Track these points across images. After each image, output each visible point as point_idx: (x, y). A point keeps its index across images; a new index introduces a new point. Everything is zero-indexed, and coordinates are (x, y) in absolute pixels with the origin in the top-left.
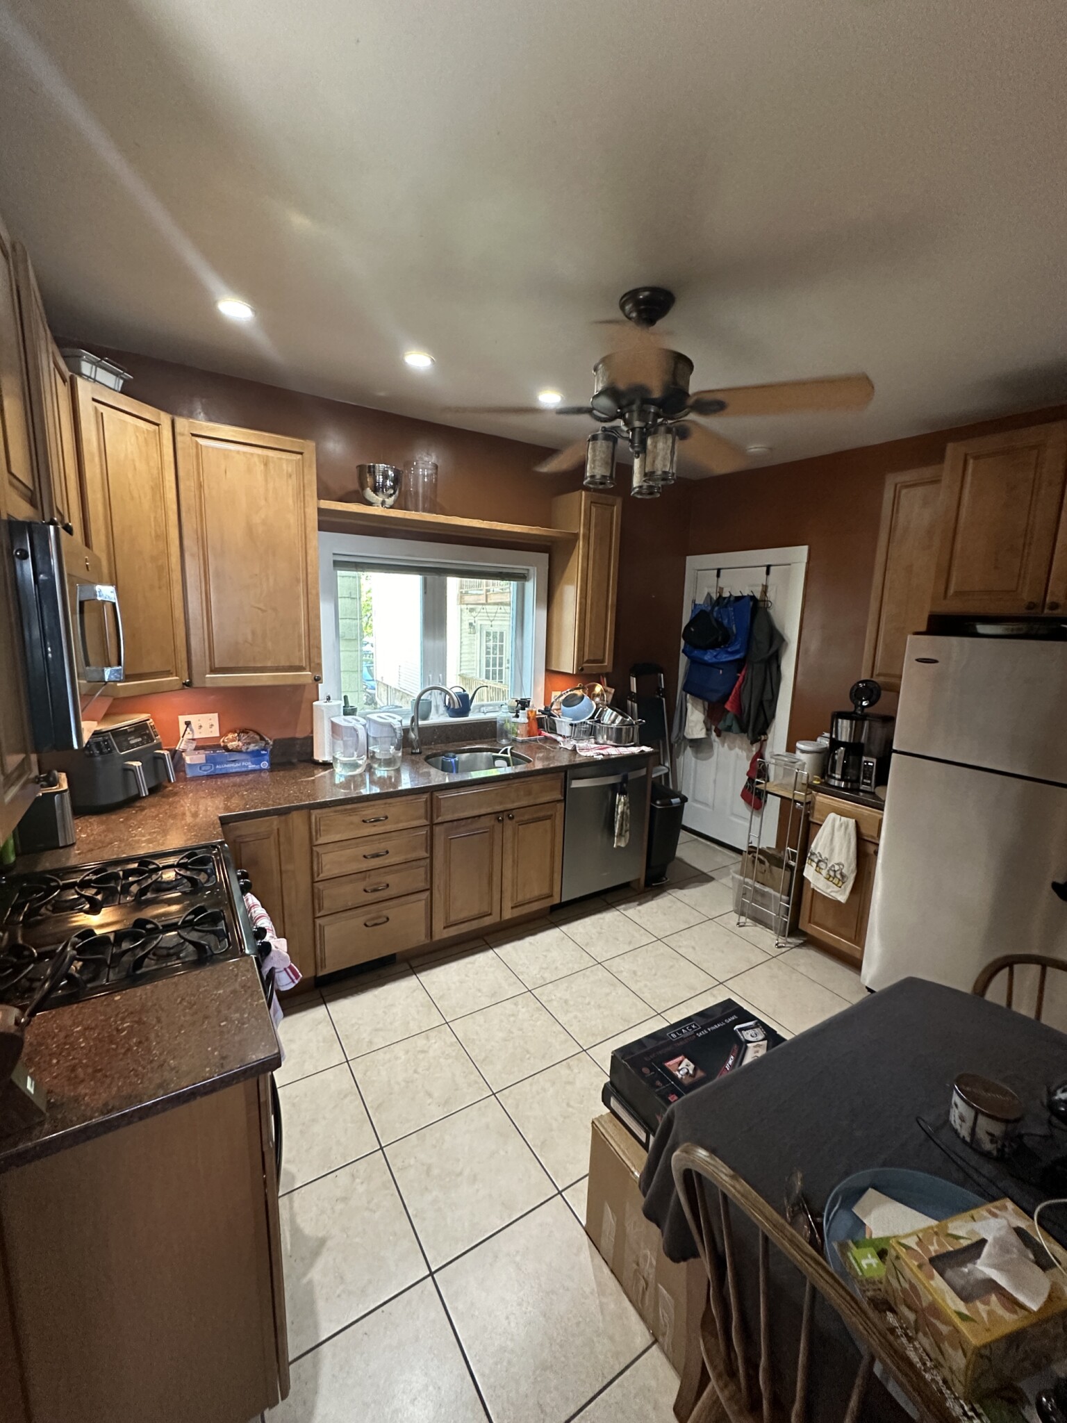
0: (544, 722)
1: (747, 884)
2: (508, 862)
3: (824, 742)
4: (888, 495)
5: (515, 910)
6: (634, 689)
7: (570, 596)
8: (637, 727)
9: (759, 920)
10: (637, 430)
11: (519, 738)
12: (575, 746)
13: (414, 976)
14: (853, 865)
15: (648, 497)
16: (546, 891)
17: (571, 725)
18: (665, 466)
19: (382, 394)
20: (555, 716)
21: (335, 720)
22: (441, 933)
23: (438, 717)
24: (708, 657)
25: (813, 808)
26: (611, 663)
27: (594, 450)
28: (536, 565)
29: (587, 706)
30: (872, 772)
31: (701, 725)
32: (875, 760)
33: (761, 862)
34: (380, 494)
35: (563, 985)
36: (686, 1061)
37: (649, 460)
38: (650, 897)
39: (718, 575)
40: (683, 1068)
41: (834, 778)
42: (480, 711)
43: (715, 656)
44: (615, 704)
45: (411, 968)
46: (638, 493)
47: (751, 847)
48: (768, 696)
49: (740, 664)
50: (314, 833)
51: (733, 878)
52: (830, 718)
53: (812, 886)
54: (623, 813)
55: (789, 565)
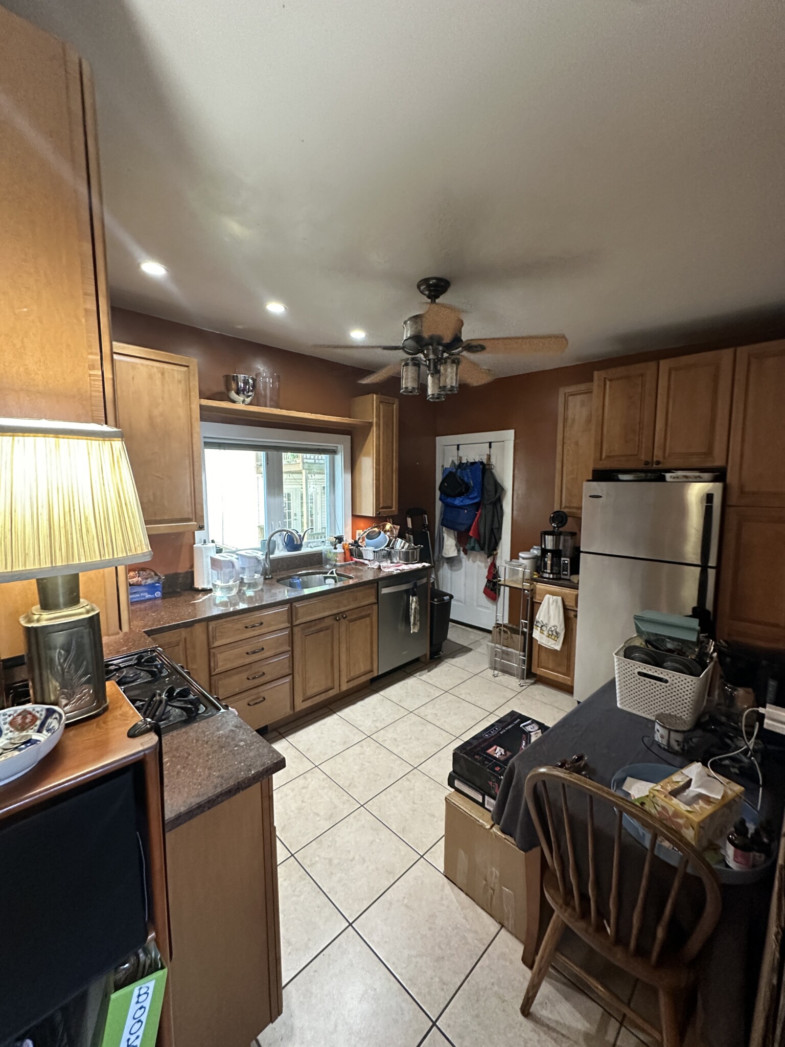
0: (354, 552)
1: (497, 648)
2: (343, 649)
3: (536, 552)
4: (561, 400)
5: (349, 683)
6: (410, 525)
7: (368, 465)
8: (418, 550)
9: (506, 671)
10: (432, 360)
11: (338, 564)
12: (380, 566)
13: (284, 739)
14: (563, 626)
15: (437, 400)
16: (368, 668)
17: (374, 552)
18: (452, 383)
19: (240, 327)
20: (362, 547)
21: (213, 556)
22: (301, 706)
23: (281, 552)
24: (457, 502)
25: (535, 593)
26: (397, 508)
27: (407, 371)
28: (342, 444)
29: (384, 538)
30: (567, 567)
31: (454, 548)
32: (568, 559)
33: (505, 632)
34: (241, 395)
35: (391, 729)
36: (498, 748)
37: (442, 379)
38: (434, 666)
39: (458, 449)
40: (498, 752)
41: (546, 573)
42: (307, 547)
43: (462, 501)
44: (401, 535)
45: (280, 734)
46: (431, 398)
47: (497, 624)
48: (496, 525)
49: (477, 506)
50: (211, 639)
51: (487, 645)
52: (539, 535)
53: (539, 643)
54: (415, 608)
55: (503, 441)
